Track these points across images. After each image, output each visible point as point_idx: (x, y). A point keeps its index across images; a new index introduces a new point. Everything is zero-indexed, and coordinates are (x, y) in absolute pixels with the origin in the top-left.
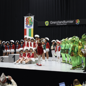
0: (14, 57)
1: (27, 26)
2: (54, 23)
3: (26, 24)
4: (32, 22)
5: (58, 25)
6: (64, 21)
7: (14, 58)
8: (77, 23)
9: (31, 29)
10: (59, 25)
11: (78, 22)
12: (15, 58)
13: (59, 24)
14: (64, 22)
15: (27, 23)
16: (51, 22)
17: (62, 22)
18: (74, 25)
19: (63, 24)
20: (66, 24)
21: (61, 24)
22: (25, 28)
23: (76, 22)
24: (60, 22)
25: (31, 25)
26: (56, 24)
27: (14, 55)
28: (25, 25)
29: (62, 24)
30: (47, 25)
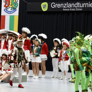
1: (6, 10)
2: (59, 6)
5: (66, 10)
6: (78, 4)
9: (13, 16)
10: (68, 10)
13: (68, 8)
15: (6, 4)
16: (53, 4)
17: (74, 6)
19: (75, 8)
20: (80, 10)
21: (71, 8)
22: (2, 14)
24: (70, 5)
25: (15, 9)
26: (62, 8)
28: (3, 8)
29: (73, 8)
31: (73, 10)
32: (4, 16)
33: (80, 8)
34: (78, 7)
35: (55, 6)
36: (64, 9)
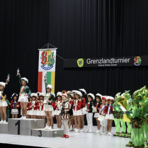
0: (18, 123)
1: (43, 67)
2: (94, 62)
3: (42, 63)
4: (52, 60)
5: (101, 65)
6: (113, 59)
7: (17, 126)
8: (137, 64)
9: (50, 73)
10: (104, 65)
11: (138, 61)
12: (21, 126)
14: (113, 62)
15: (43, 60)
16: (89, 60)
17: (109, 61)
18: (131, 67)
19: (110, 64)
20: (115, 65)
22: (39, 71)
23: (134, 62)
24: (105, 61)
25: (51, 65)
26: (98, 64)
27: (19, 121)
28: (40, 64)
29: (108, 64)
30: (81, 66)
31: (108, 65)
32: (41, 73)
33: (115, 63)
34: (113, 63)
35: (91, 62)
36: (99, 65)
